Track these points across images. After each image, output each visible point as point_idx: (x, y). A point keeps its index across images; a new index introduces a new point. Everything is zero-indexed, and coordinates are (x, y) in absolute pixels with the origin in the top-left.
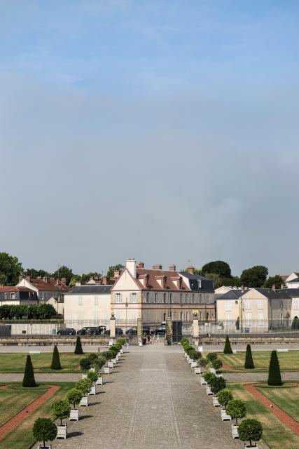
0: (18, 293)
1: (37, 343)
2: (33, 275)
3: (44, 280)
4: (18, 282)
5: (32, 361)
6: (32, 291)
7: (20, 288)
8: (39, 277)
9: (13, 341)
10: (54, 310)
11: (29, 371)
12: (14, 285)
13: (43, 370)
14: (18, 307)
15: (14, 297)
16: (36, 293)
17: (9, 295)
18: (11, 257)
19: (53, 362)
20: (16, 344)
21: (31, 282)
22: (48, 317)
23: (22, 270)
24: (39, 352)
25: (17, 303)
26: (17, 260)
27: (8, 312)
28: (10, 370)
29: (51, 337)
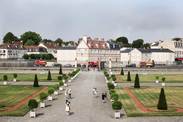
0: (39, 49)
1: (44, 69)
2: (46, 42)
3: (50, 44)
4: (38, 44)
6: (44, 48)
7: (39, 47)
8: (48, 43)
9: (35, 68)
10: (53, 56)
11: (36, 81)
12: (37, 46)
13: (44, 80)
14: (38, 55)
15: (37, 50)
16: (46, 49)
17: (35, 50)
18: (37, 34)
19: (48, 77)
20: (36, 70)
21: (44, 44)
22: (50, 59)
23: (42, 40)
24: (44, 73)
25: (38, 53)
26: (39, 35)
27: (34, 57)
28: (31, 80)
29: (51, 67)
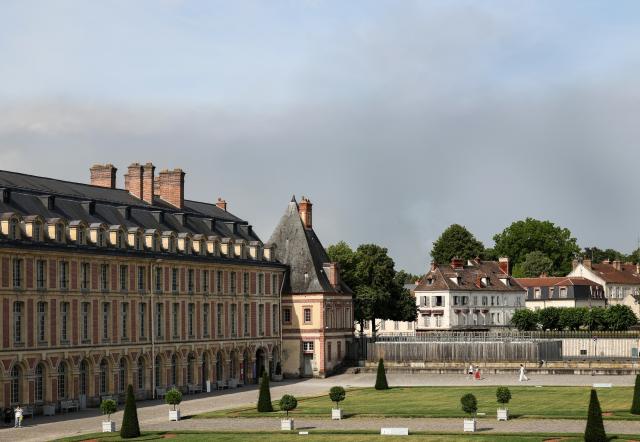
0: (572, 288)
1: (606, 370)
2: (596, 258)
3: (614, 265)
4: (570, 269)
5: (600, 399)
6: (596, 284)
7: (575, 280)
8: (607, 261)
9: (566, 366)
10: (633, 315)
11: (595, 416)
12: (565, 275)
13: (618, 415)
14: (572, 311)
15: (564, 294)
16: (601, 287)
17: (556, 291)
18: (559, 229)
19: (634, 402)
20: (571, 371)
21: (593, 269)
22: (623, 328)
23: (578, 250)
24: (610, 385)
25: (570, 304)
26: (568, 233)
27: (557, 319)
28: (563, 413)
29: (628, 360)
